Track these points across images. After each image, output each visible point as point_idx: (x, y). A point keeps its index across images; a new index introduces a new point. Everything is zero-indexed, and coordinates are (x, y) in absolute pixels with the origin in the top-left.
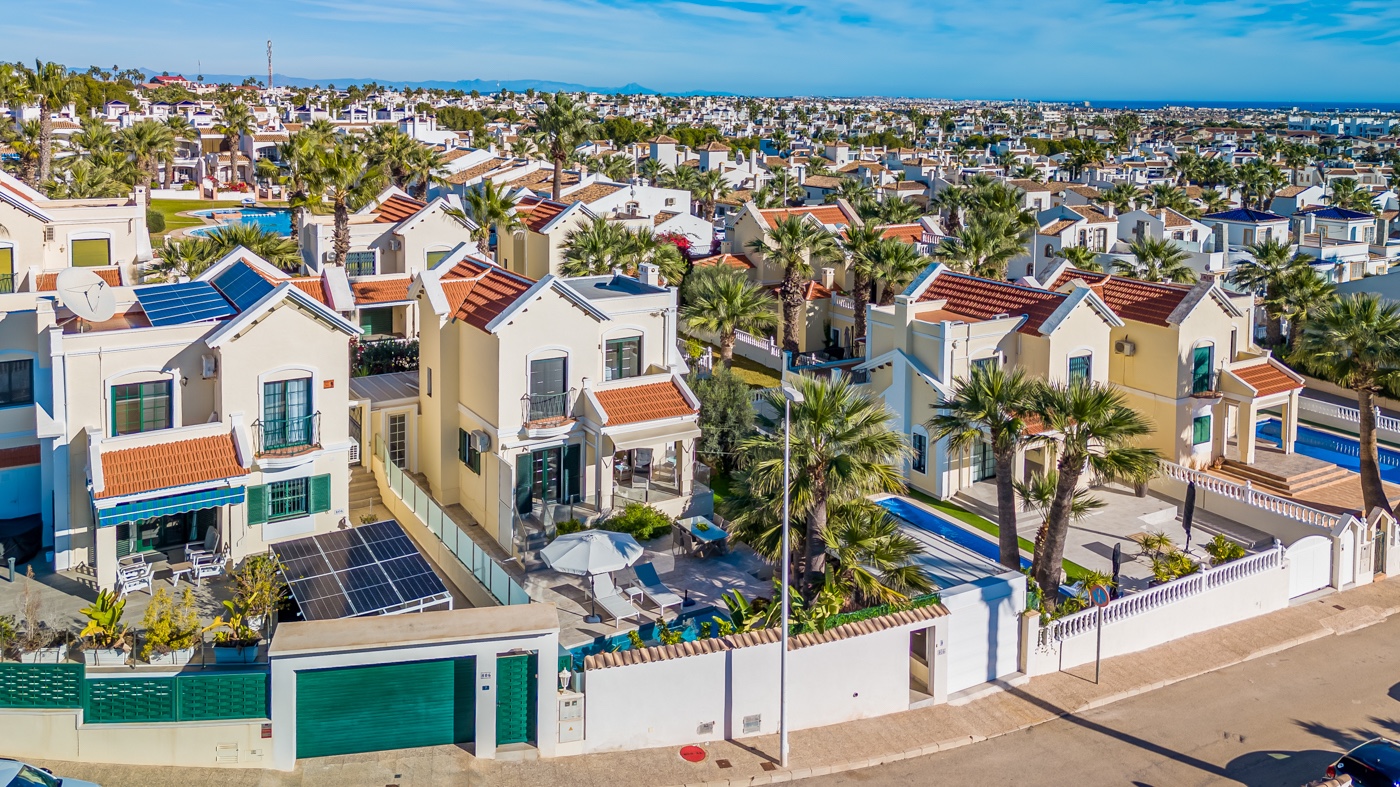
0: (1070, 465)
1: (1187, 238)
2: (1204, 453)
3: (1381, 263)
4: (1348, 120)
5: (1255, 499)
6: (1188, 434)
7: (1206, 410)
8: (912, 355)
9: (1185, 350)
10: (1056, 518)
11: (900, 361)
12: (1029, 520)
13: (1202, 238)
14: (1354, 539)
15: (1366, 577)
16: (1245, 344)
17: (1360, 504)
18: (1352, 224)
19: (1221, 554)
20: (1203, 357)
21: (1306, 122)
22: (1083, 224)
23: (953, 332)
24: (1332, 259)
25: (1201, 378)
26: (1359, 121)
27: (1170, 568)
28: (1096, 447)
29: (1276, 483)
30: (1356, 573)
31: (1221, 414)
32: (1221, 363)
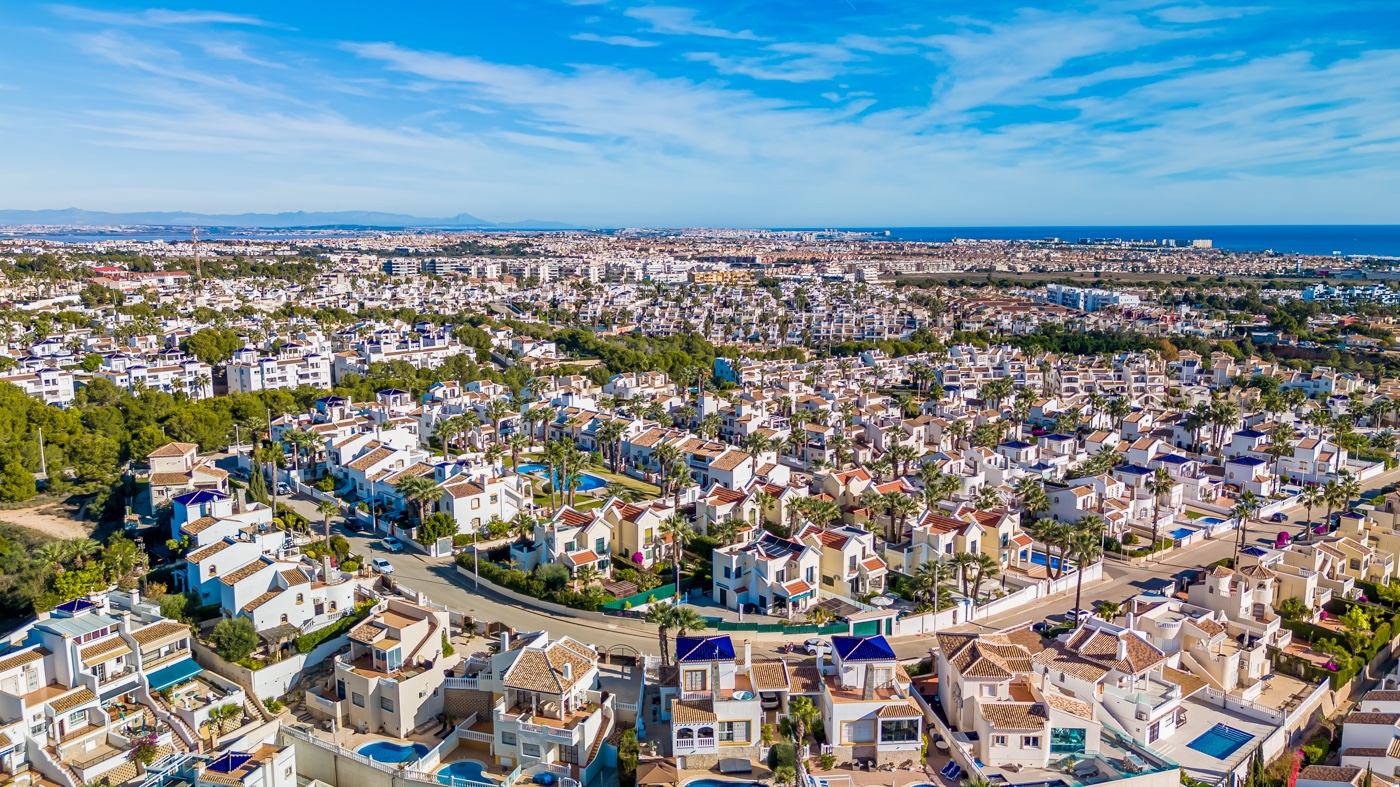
0: (981, 574)
1: (993, 462)
2: (1005, 564)
3: (1074, 463)
4: (1087, 291)
5: (1020, 577)
6: (1001, 559)
7: (1006, 552)
8: (929, 544)
9: (1001, 535)
10: (977, 586)
11: (925, 546)
12: (971, 586)
13: (999, 461)
14: (1043, 585)
15: (1045, 595)
16: (1017, 528)
17: (1045, 576)
18: (1063, 443)
19: (1010, 592)
20: (1005, 536)
21: (1059, 289)
22: (951, 462)
23: (941, 537)
24: (1053, 465)
25: (1005, 543)
26: (1094, 293)
27: (1000, 595)
28: (986, 570)
29: (1024, 572)
30: (1043, 594)
31: (1010, 552)
32: (1011, 537)
